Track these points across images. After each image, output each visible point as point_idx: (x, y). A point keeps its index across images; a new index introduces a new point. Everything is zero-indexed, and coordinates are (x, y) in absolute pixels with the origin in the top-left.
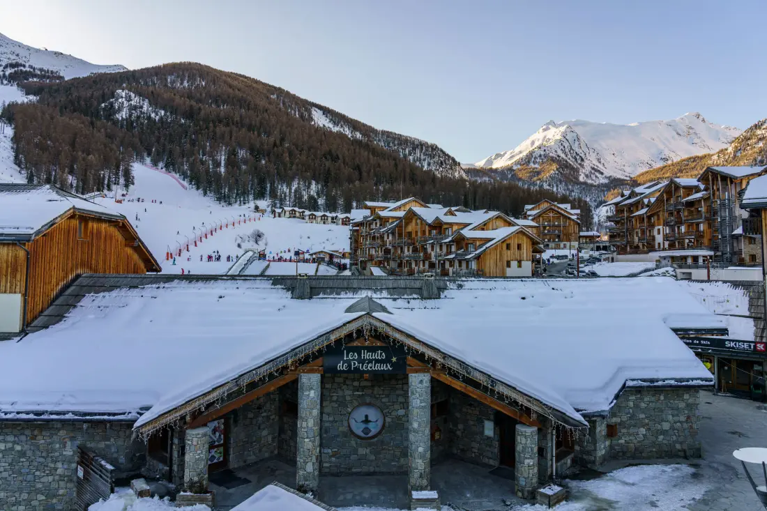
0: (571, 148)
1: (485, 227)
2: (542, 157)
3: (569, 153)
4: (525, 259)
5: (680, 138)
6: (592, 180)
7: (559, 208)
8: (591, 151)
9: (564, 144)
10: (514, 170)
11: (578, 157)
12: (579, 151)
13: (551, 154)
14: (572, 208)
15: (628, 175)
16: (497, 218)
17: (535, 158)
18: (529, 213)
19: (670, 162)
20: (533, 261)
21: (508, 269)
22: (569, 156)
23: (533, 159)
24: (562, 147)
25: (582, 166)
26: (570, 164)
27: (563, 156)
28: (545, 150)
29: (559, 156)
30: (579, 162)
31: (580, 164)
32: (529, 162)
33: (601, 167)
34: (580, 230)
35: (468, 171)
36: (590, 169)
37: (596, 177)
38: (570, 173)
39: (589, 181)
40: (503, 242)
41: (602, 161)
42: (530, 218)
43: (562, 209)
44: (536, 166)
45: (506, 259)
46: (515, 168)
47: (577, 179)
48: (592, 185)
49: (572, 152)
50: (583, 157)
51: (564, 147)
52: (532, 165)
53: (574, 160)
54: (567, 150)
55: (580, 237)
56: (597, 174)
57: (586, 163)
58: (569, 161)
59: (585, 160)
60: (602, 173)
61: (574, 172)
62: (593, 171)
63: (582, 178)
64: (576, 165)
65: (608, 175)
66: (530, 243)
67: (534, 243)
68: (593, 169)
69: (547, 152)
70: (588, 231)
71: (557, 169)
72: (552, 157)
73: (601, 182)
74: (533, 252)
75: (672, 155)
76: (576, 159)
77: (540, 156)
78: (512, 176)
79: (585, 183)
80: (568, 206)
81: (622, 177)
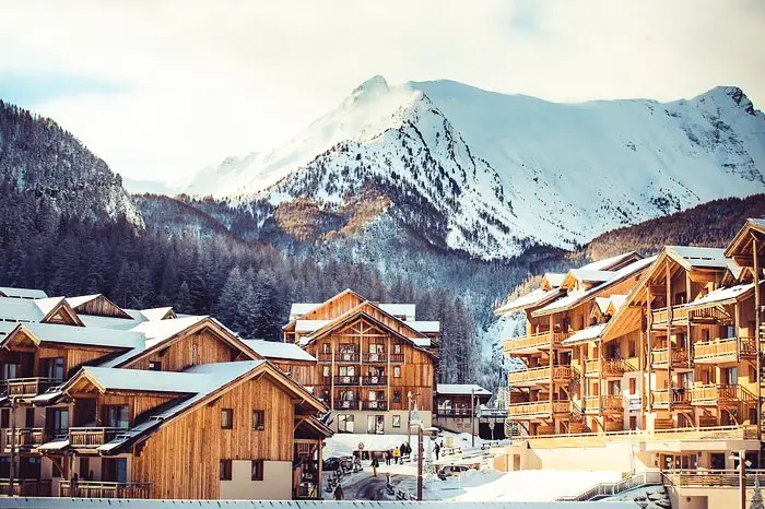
0: (428, 157)
1: (163, 360)
2: (352, 175)
3: (421, 170)
4: (274, 454)
5: (696, 148)
6: (481, 245)
7: (383, 314)
8: (480, 167)
9: (410, 143)
10: (272, 209)
11: (445, 182)
12: (448, 165)
13: (373, 169)
14: (419, 317)
15: (571, 238)
16: (198, 333)
17: (332, 177)
18: (301, 326)
19: (672, 210)
20: (296, 463)
21: (224, 484)
22: (422, 177)
23: (326, 179)
24: (404, 152)
25: (456, 207)
26: (425, 200)
27: (406, 174)
28: (359, 157)
29: (394, 176)
30: (449, 195)
31: (450, 202)
32: (315, 186)
33: (502, 213)
34: (439, 378)
35: (145, 202)
36: (476, 217)
37: (490, 237)
38: (424, 223)
39: (473, 249)
40: (211, 404)
41: (508, 197)
42: (305, 340)
43: (391, 318)
44: (335, 198)
45: (218, 455)
46: (275, 201)
47: (442, 240)
48: (478, 259)
49: (429, 165)
50: (459, 184)
51: (410, 150)
52: (322, 195)
53: (434, 189)
54: (418, 162)
55: (439, 398)
56: (493, 229)
57: (464, 200)
58: (419, 189)
59: (463, 189)
60: (506, 230)
61: (433, 222)
62: (483, 223)
63: (454, 240)
64: (440, 204)
65: (521, 237)
66: (287, 408)
67: (302, 409)
68: (484, 215)
69: (366, 162)
70: (461, 381)
71: (390, 212)
72: (378, 179)
73: (502, 253)
74: (298, 435)
75: (677, 191)
76: (440, 188)
77: (346, 172)
78: (268, 221)
79: (461, 254)
80: (408, 310)
81: (556, 243)
